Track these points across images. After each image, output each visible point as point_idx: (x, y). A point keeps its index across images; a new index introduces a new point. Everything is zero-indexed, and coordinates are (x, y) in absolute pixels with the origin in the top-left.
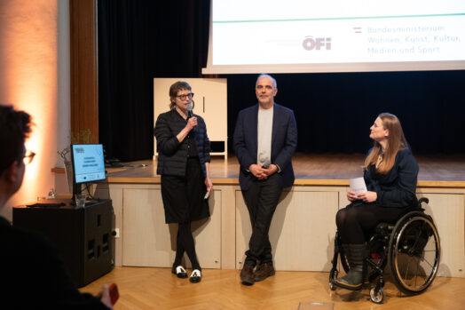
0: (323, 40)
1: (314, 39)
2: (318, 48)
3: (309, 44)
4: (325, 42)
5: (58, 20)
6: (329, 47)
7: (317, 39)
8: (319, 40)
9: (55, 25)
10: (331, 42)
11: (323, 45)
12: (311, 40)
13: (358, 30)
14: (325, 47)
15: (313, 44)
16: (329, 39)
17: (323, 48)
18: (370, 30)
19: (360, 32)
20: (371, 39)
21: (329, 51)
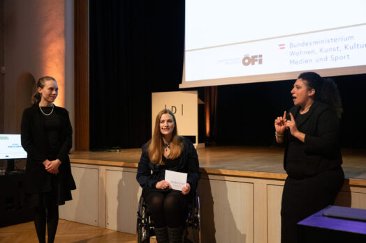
0: (256, 56)
1: (250, 57)
2: (253, 64)
3: (247, 61)
4: (258, 58)
6: (260, 62)
7: (252, 57)
8: (254, 57)
10: (263, 58)
11: (256, 60)
12: (248, 58)
13: (282, 46)
15: (250, 60)
16: (261, 56)
17: (257, 63)
18: (291, 45)
19: (284, 48)
20: (292, 54)
21: (260, 65)
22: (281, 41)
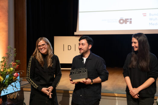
0: (128, 19)
2: (126, 23)
3: (122, 21)
4: (129, 20)
5: (9, 12)
6: (131, 22)
7: (125, 19)
8: (126, 19)
9: (7, 14)
10: (132, 20)
11: (128, 21)
12: (122, 20)
13: (145, 15)
14: (129, 22)
15: (124, 21)
16: (131, 19)
17: (128, 23)
18: (150, 15)
19: (146, 16)
20: (151, 19)
21: (131, 24)
22: (144, 11)
